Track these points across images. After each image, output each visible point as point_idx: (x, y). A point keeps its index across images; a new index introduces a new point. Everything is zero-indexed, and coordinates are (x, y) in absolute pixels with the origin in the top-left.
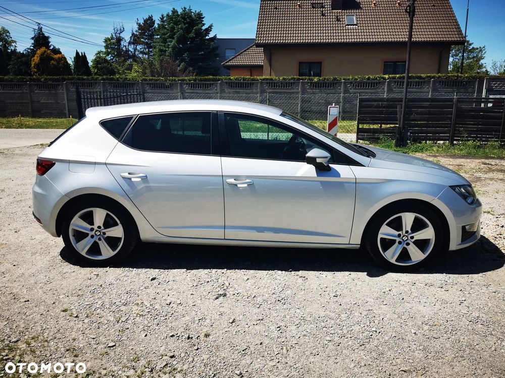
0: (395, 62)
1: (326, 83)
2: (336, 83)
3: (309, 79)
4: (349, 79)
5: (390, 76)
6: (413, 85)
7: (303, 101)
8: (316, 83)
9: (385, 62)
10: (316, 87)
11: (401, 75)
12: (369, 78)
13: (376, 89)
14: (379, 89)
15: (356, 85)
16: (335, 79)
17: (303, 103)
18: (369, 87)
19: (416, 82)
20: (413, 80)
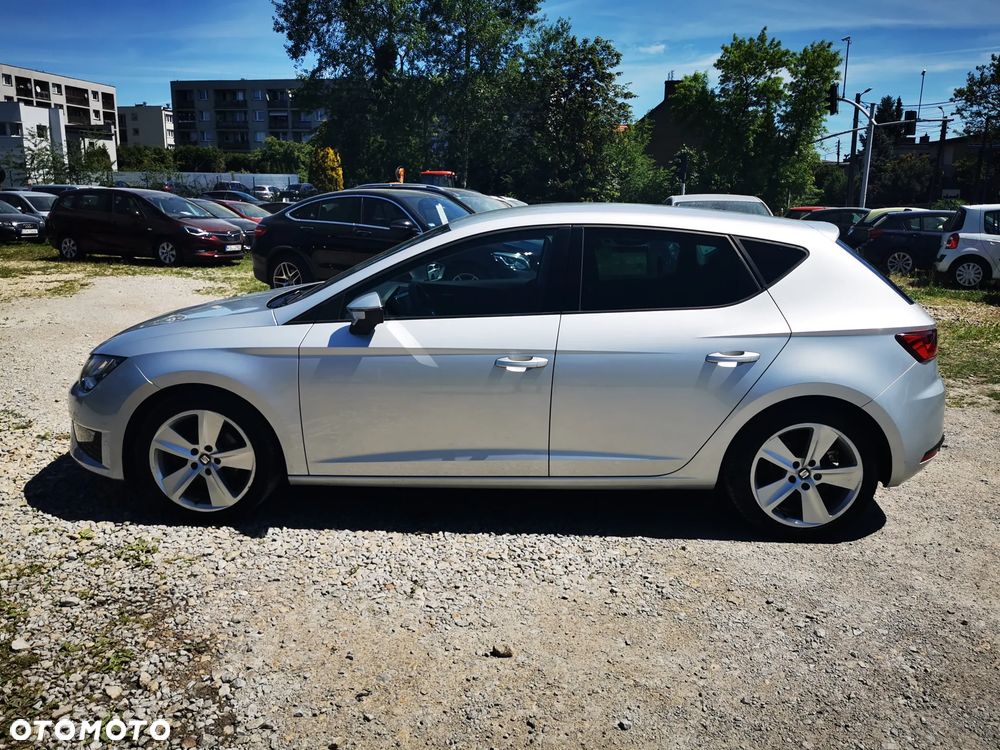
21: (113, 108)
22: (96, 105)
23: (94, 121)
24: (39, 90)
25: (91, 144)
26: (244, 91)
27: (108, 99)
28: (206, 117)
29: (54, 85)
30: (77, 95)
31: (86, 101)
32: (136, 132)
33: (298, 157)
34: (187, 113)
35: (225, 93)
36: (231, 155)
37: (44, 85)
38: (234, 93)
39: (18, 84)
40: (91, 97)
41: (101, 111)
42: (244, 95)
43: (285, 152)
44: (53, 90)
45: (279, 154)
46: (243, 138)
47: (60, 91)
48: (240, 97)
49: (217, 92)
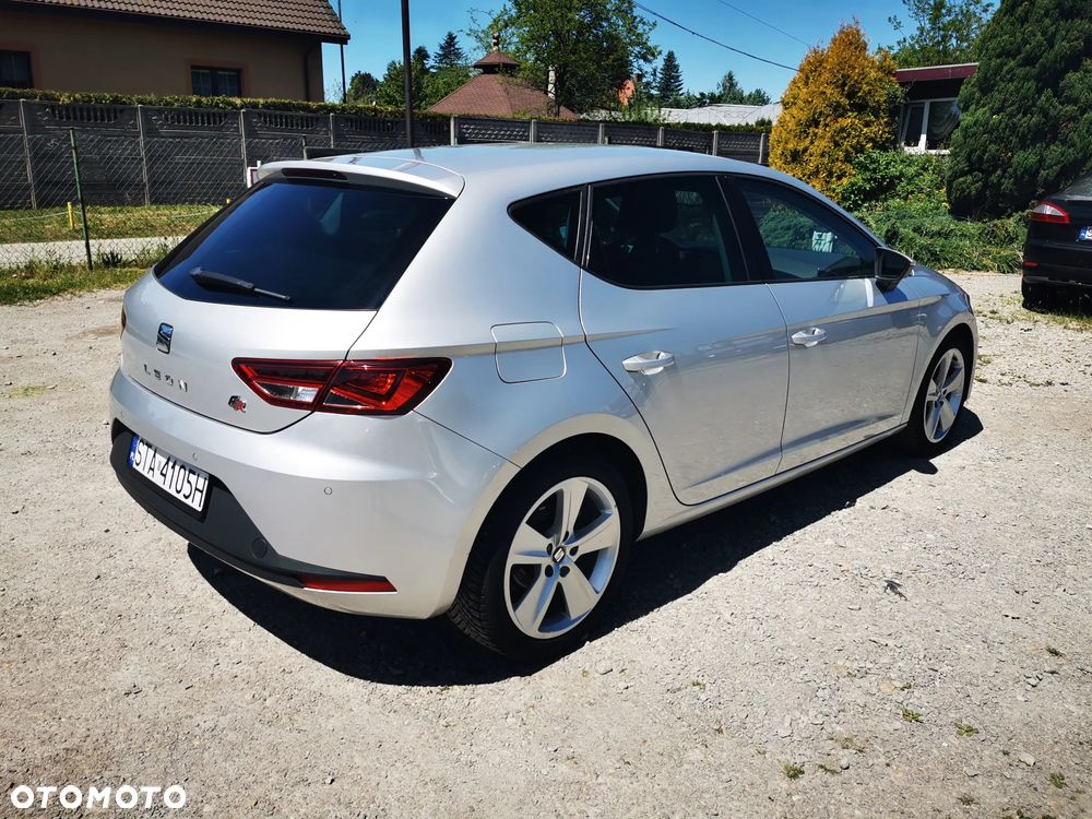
0: (213, 70)
1: (95, 110)
2: (122, 111)
3: (45, 97)
4: (150, 103)
5: (245, 100)
6: (297, 124)
7: (38, 157)
8: (67, 107)
9: (192, 67)
10: (68, 118)
11: (269, 101)
12: (199, 103)
13: (220, 129)
14: (228, 128)
15: (172, 117)
16: (116, 100)
17: (39, 162)
18: (203, 123)
19: (302, 117)
20: (293, 113)
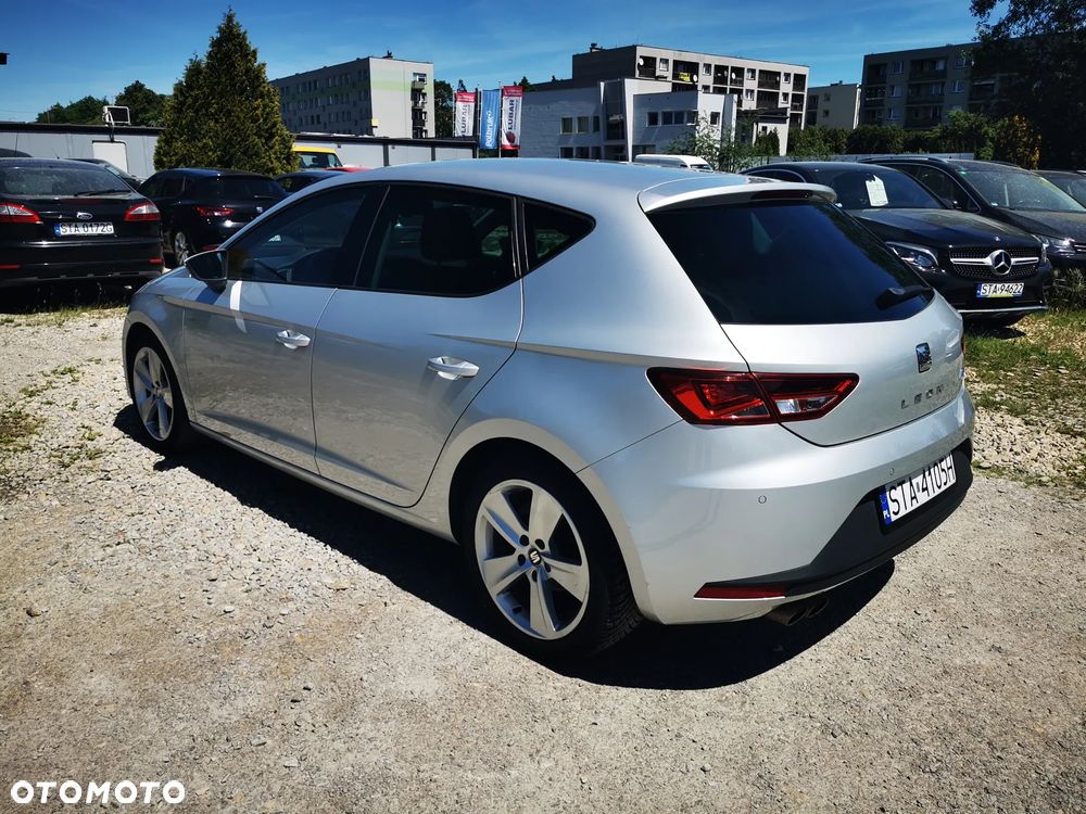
21: (803, 89)
22: (786, 87)
23: (781, 104)
24: (734, 76)
25: (765, 129)
26: (946, 59)
27: (799, 80)
28: (897, 92)
29: (749, 70)
30: (769, 78)
31: (777, 85)
32: (827, 113)
33: (986, 133)
34: (877, 89)
35: (923, 63)
36: (913, 134)
37: (739, 71)
38: (934, 62)
39: (716, 73)
40: (783, 78)
41: (791, 92)
42: (946, 64)
43: (971, 127)
44: (747, 75)
45: (962, 130)
46: (934, 115)
47: (753, 77)
48: (940, 66)
49: (914, 63)
